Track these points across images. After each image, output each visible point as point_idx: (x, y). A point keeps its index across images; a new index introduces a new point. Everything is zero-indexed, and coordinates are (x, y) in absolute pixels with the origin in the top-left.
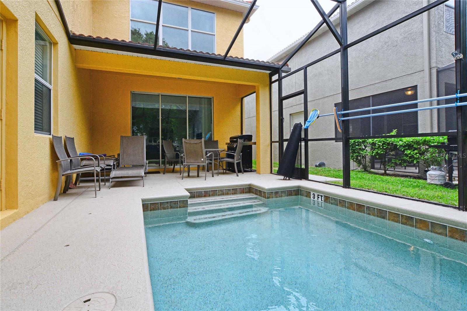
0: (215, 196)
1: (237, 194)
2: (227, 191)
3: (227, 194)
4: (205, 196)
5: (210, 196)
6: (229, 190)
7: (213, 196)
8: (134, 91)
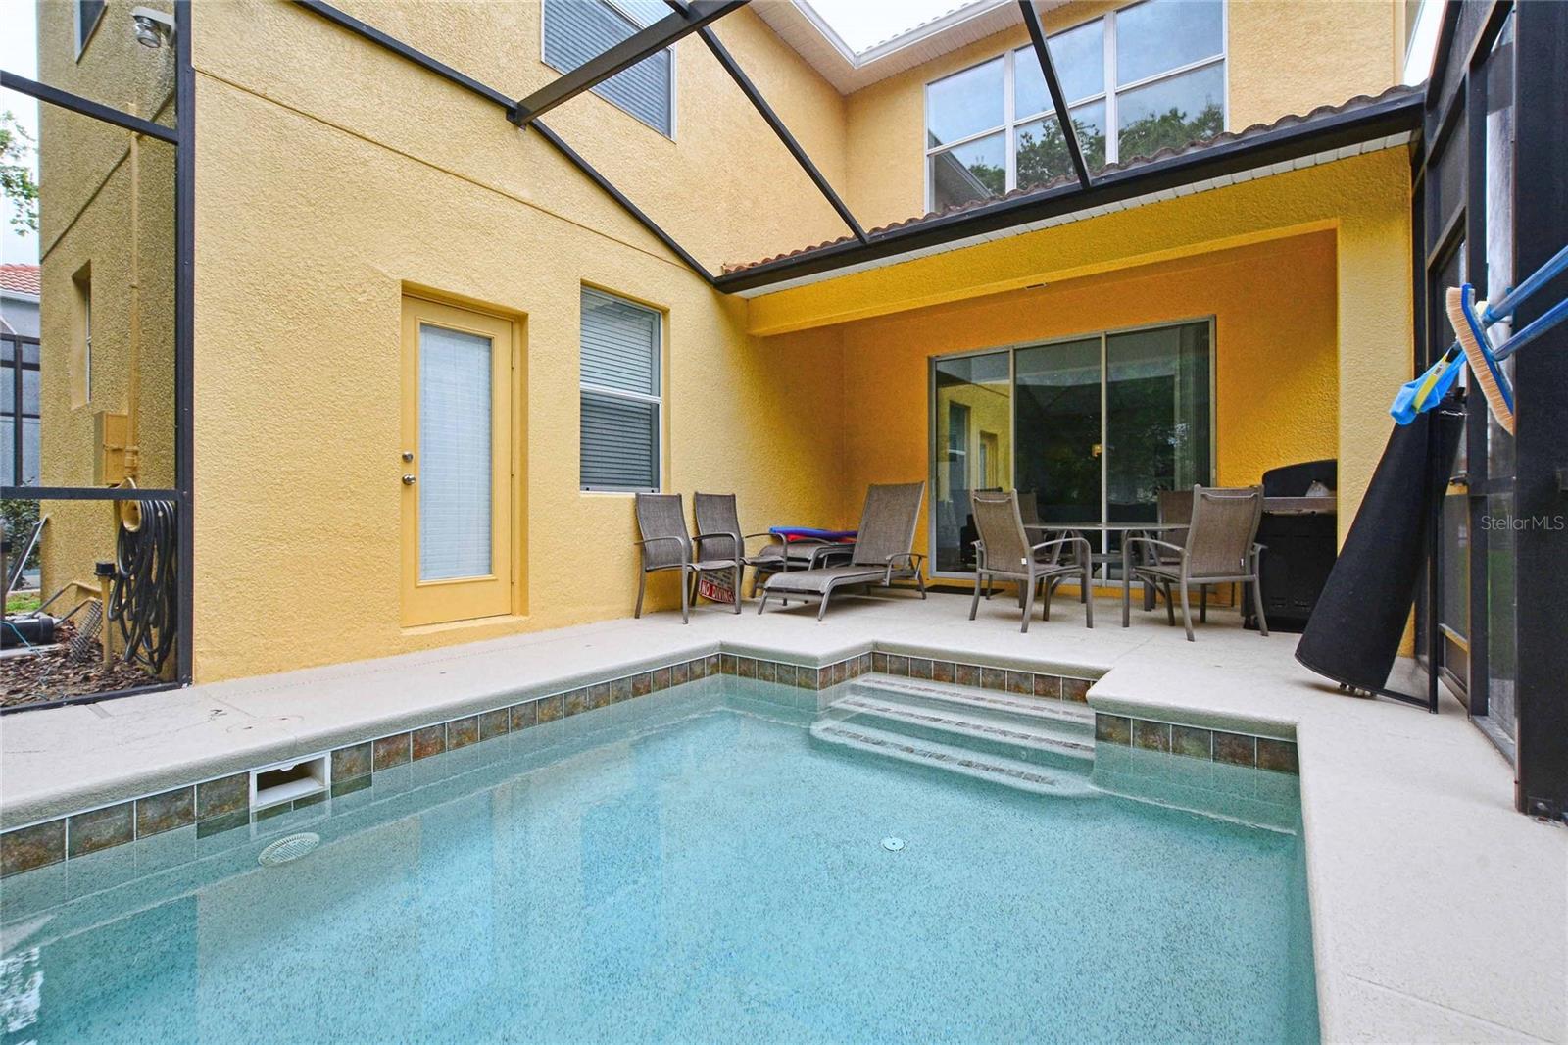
0: (970, 685)
1: (1055, 697)
2: (1017, 677)
3: (1017, 689)
4: (938, 678)
5: (953, 681)
6: (1027, 677)
7: (965, 684)
8: (940, 354)
